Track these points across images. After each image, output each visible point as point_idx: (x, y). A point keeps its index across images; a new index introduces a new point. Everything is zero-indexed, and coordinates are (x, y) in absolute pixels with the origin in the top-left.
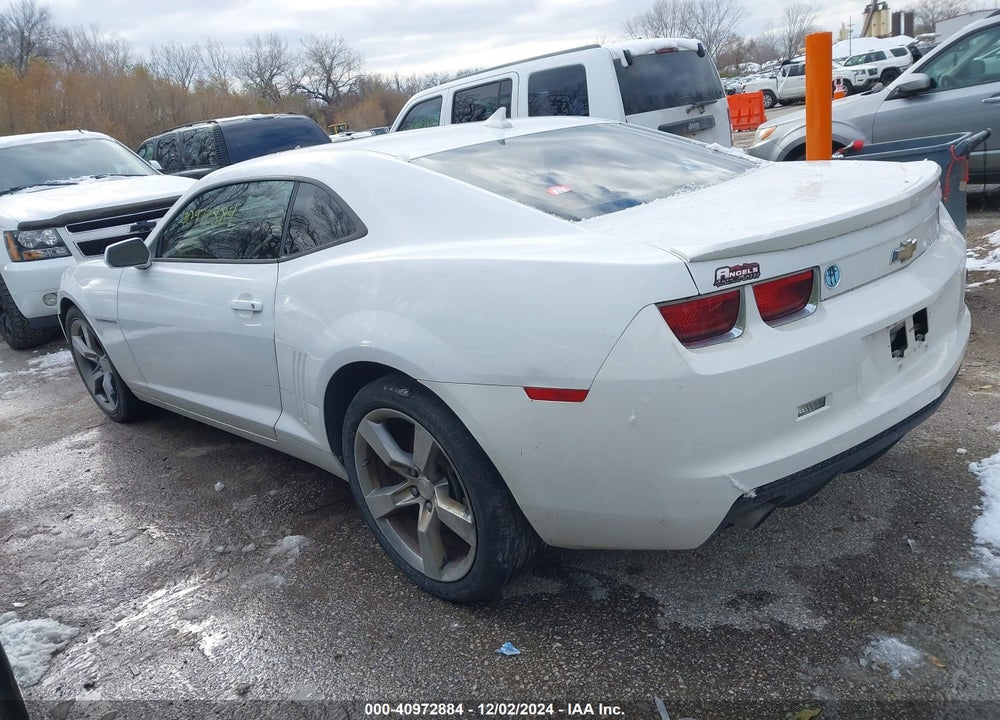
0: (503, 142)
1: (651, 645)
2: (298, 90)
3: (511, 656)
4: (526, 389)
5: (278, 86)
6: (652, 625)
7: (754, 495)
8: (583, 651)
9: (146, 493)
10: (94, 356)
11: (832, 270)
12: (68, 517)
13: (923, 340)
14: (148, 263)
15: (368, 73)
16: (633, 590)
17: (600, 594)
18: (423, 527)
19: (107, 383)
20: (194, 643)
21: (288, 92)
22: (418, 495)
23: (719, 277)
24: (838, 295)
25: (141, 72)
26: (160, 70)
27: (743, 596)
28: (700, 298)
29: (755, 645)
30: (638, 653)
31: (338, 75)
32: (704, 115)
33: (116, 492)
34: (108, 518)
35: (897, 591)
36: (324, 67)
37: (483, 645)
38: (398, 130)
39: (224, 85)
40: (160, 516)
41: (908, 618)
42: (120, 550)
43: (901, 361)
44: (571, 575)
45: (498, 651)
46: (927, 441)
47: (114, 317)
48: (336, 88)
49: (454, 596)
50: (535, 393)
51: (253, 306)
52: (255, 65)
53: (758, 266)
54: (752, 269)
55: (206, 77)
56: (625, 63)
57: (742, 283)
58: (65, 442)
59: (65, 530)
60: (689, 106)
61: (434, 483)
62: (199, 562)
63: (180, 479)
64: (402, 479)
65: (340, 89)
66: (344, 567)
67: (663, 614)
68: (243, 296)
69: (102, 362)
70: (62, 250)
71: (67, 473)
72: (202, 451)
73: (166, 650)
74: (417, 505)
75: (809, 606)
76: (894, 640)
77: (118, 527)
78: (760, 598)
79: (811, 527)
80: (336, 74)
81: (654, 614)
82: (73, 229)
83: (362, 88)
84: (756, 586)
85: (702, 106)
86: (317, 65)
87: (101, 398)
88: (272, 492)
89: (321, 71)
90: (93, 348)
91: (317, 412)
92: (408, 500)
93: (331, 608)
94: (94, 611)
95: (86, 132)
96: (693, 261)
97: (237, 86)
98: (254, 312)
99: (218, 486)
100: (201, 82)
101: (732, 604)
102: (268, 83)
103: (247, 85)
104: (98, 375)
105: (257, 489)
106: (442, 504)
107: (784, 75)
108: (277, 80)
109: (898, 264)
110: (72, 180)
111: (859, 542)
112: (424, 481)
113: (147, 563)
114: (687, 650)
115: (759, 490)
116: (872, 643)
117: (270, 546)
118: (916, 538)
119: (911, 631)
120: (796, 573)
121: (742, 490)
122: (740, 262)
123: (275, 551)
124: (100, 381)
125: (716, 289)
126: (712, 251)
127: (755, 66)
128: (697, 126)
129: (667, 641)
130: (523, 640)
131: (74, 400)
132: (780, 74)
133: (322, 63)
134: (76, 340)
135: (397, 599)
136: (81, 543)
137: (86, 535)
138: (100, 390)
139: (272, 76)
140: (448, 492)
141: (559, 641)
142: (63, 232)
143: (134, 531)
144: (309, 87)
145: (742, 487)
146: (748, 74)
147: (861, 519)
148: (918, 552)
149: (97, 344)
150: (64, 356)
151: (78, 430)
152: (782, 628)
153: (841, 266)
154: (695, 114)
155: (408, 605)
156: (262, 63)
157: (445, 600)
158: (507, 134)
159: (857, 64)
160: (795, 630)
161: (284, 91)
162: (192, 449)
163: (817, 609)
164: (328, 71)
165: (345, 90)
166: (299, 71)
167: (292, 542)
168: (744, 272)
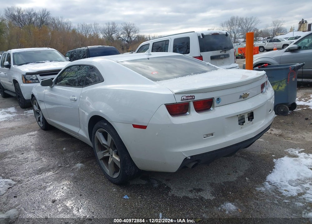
0: (149, 59)
1: (164, 199)
2: (119, 39)
3: (126, 199)
4: (133, 125)
5: (114, 37)
6: (167, 194)
7: (190, 158)
8: (146, 199)
9: (45, 149)
10: (38, 111)
11: (218, 99)
12: (22, 154)
13: (252, 121)
14: (53, 86)
15: (141, 34)
16: (165, 185)
17: (156, 185)
18: (109, 162)
19: (41, 119)
20: (45, 189)
21: (116, 39)
22: (110, 154)
23: (182, 98)
24: (220, 106)
25: (74, 31)
26: (80, 31)
27: (194, 189)
28: (177, 104)
29: (192, 202)
30: (160, 201)
31: (132, 35)
32: (226, 53)
33: (37, 148)
34: (32, 155)
35: (238, 191)
36: (128, 32)
37: (120, 195)
38: (137, 52)
39: (97, 36)
40: (46, 156)
41: (237, 199)
42: (34, 163)
43: (242, 126)
44: (150, 180)
45: (123, 197)
46: (264, 152)
47: (43, 100)
48: (131, 39)
49: (115, 182)
50: (135, 126)
51: (75, 99)
52: (107, 31)
53: (194, 96)
54: (193, 97)
55: (92, 33)
56: (201, 37)
57: (189, 100)
58: (27, 134)
59: (21, 157)
60: (221, 51)
61: (113, 150)
62: (53, 168)
63: (55, 146)
64: (106, 149)
65: (132, 39)
66: (91, 173)
67: (171, 192)
68: (73, 96)
69: (40, 113)
70: (37, 81)
71: (26, 142)
72: (63, 139)
73: (37, 190)
74: (109, 157)
75: (212, 193)
76: (230, 204)
77: (34, 157)
78: (199, 190)
79: (221, 173)
80: (131, 34)
81: (169, 192)
82: (41, 75)
83: (138, 39)
84: (200, 187)
85: (225, 51)
86: (125, 32)
87: (39, 123)
88: (78, 152)
89: (127, 33)
90: (38, 108)
91: (87, 128)
92: (107, 155)
93: (83, 183)
94: (22, 178)
95: (50, 48)
96: (176, 94)
97: (101, 36)
98: (75, 100)
99: (64, 149)
100: (90, 35)
101: (191, 191)
102: (111, 36)
103: (104, 36)
104: (39, 116)
105: (75, 151)
106: (114, 156)
107: (268, 42)
108: (113, 35)
109: (242, 99)
110: (43, 62)
111: (233, 178)
112: (111, 150)
113: (40, 168)
114: (174, 202)
115: (192, 157)
116: (224, 204)
117: (73, 166)
118: (249, 178)
119: (237, 202)
120: (212, 185)
121: (186, 156)
122: (189, 95)
123: (74, 167)
124: (39, 118)
125: (181, 101)
126: (181, 91)
127: (262, 38)
128: (223, 56)
129: (169, 199)
130: (131, 196)
131: (33, 123)
132: (267, 41)
133: (127, 31)
134: (34, 106)
135: (102, 182)
136: (24, 161)
137: (26, 159)
138: (39, 121)
139: (112, 34)
140: (116, 153)
141: (140, 196)
142: (38, 76)
143: (38, 159)
144: (123, 38)
145: (185, 155)
146: (259, 41)
147: (236, 172)
148: (248, 182)
149: (39, 108)
150: (32, 111)
151: (32, 131)
152: (202, 198)
153: (221, 98)
154: (223, 53)
155: (104, 184)
156: (109, 30)
157: (114, 183)
158: (150, 57)
159: (292, 40)
160: (205, 199)
161: (115, 39)
162: (61, 138)
163: (213, 194)
164: (129, 33)
165: (133, 39)
166: (120, 33)
167: (79, 165)
168: (190, 98)
